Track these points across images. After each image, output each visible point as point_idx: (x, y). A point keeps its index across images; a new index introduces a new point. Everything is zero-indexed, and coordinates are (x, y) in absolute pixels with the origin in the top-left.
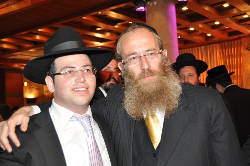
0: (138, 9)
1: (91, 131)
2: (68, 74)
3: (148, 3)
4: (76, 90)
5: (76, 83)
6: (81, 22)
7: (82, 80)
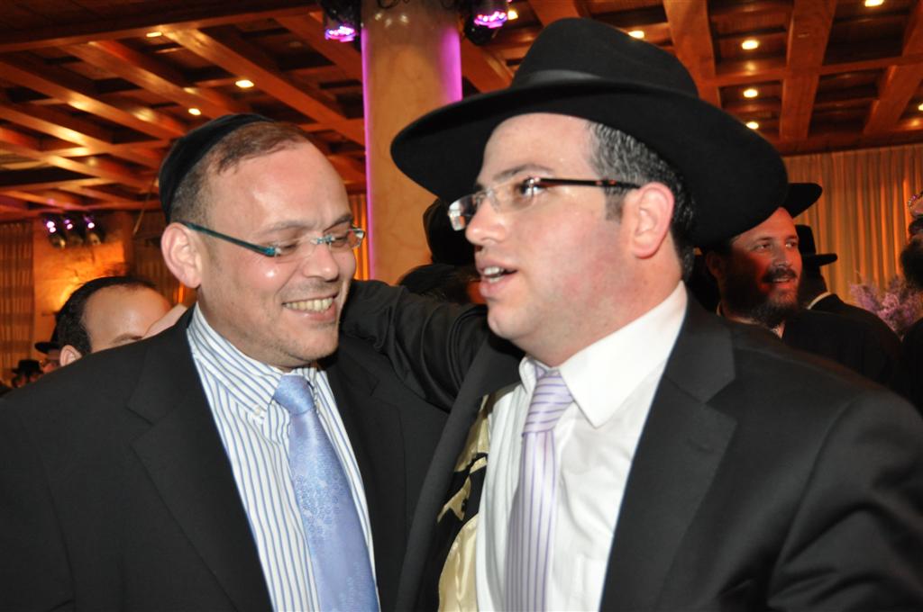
0: (331, 32)
3: (379, 16)
6: (75, 59)
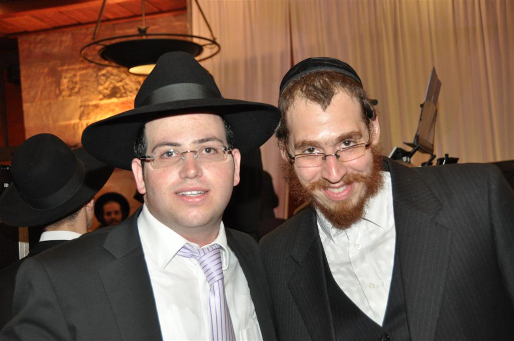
1: (220, 282)
2: (167, 158)
4: (181, 194)
5: (182, 178)
7: (192, 172)
